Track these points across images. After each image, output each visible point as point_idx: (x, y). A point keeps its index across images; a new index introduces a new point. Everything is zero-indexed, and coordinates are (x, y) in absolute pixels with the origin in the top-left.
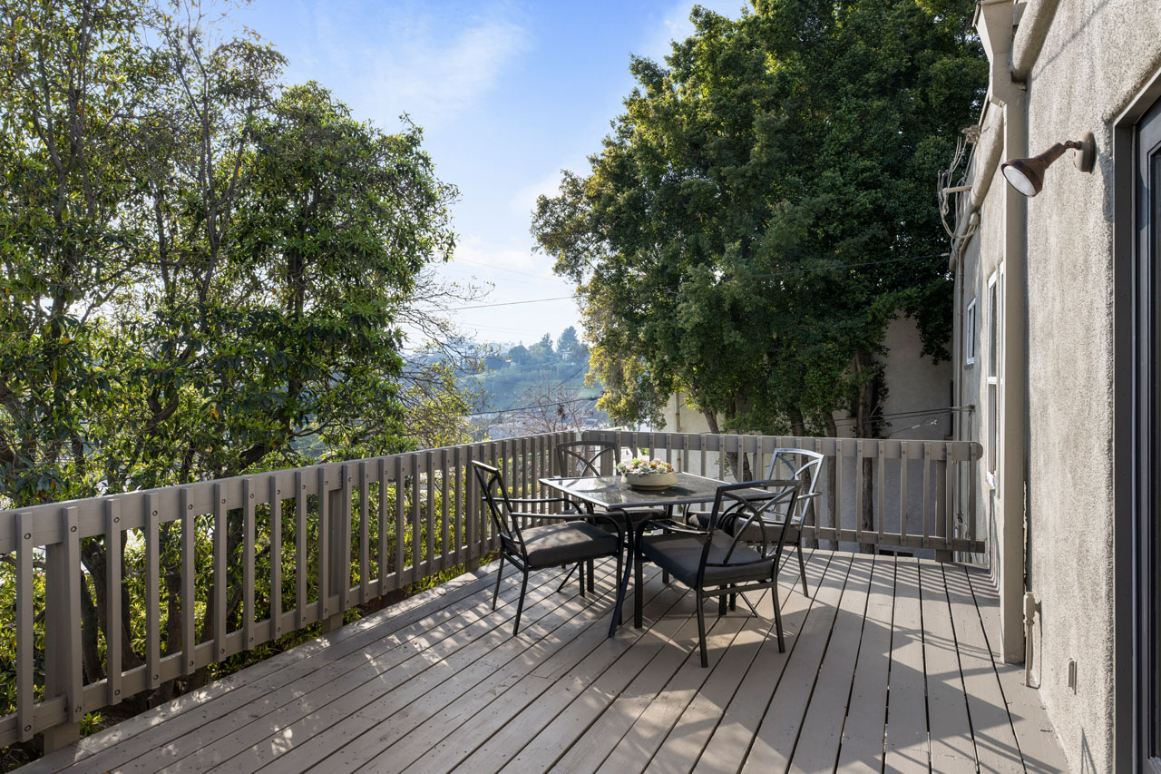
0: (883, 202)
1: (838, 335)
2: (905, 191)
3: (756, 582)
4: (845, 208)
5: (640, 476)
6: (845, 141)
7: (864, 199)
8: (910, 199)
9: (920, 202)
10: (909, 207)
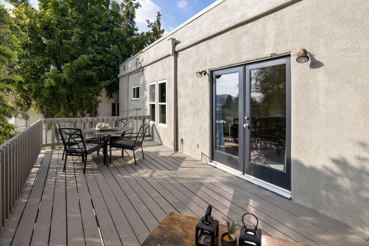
0: (103, 59)
1: (93, 91)
2: (108, 57)
3: (138, 147)
4: (93, 58)
5: (104, 127)
6: (93, 41)
7: (99, 57)
8: (109, 59)
9: (112, 60)
10: (109, 61)
